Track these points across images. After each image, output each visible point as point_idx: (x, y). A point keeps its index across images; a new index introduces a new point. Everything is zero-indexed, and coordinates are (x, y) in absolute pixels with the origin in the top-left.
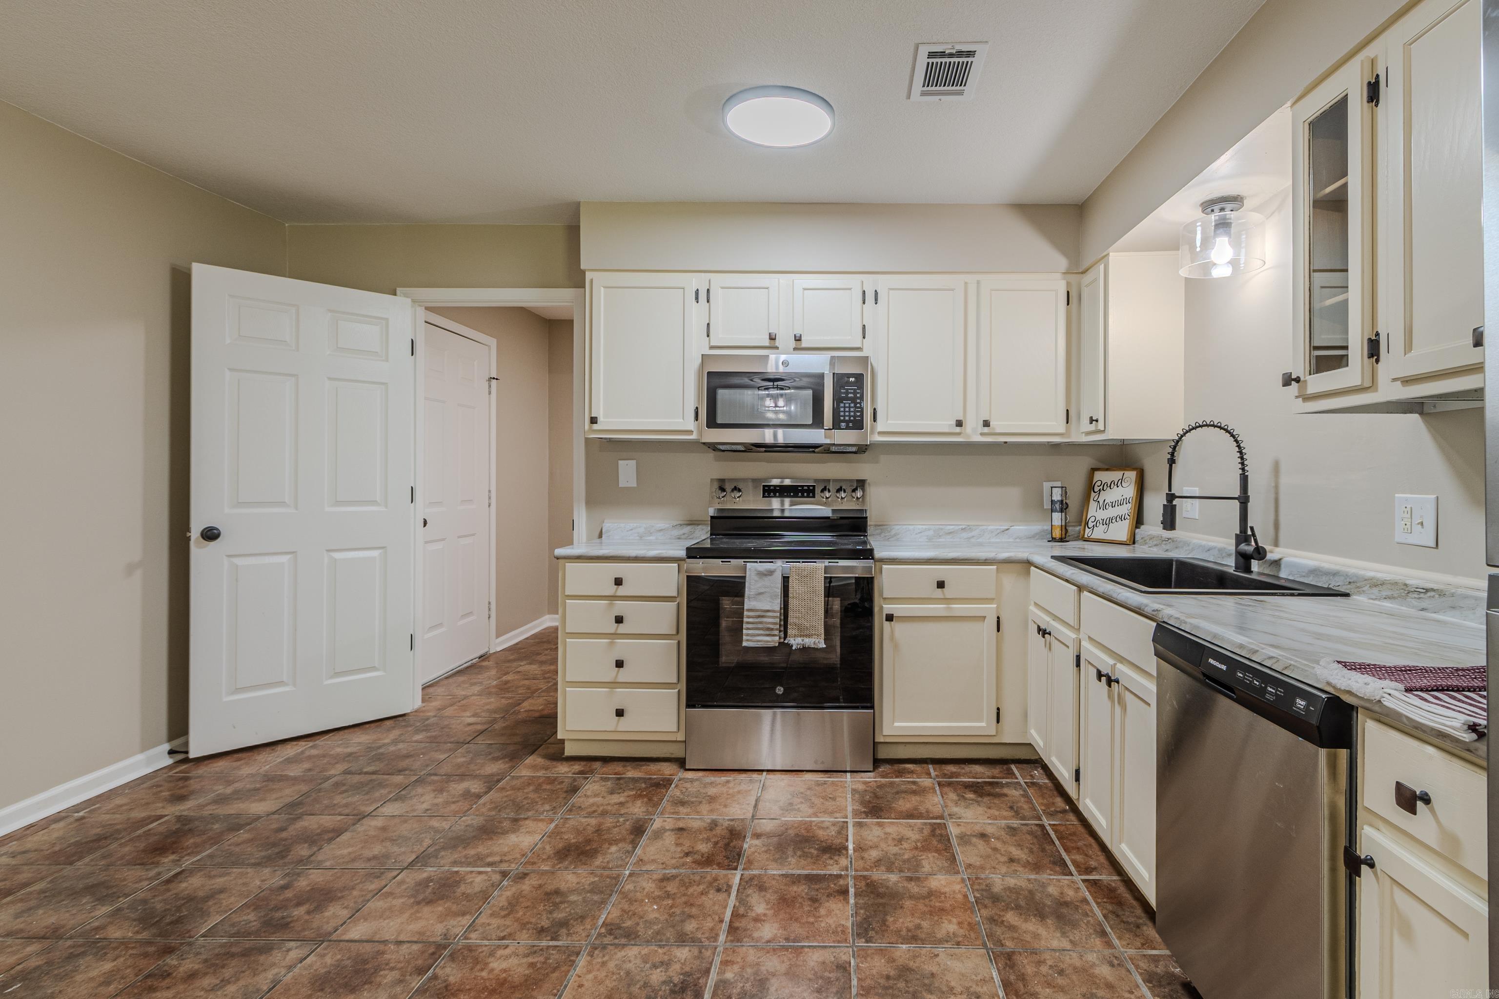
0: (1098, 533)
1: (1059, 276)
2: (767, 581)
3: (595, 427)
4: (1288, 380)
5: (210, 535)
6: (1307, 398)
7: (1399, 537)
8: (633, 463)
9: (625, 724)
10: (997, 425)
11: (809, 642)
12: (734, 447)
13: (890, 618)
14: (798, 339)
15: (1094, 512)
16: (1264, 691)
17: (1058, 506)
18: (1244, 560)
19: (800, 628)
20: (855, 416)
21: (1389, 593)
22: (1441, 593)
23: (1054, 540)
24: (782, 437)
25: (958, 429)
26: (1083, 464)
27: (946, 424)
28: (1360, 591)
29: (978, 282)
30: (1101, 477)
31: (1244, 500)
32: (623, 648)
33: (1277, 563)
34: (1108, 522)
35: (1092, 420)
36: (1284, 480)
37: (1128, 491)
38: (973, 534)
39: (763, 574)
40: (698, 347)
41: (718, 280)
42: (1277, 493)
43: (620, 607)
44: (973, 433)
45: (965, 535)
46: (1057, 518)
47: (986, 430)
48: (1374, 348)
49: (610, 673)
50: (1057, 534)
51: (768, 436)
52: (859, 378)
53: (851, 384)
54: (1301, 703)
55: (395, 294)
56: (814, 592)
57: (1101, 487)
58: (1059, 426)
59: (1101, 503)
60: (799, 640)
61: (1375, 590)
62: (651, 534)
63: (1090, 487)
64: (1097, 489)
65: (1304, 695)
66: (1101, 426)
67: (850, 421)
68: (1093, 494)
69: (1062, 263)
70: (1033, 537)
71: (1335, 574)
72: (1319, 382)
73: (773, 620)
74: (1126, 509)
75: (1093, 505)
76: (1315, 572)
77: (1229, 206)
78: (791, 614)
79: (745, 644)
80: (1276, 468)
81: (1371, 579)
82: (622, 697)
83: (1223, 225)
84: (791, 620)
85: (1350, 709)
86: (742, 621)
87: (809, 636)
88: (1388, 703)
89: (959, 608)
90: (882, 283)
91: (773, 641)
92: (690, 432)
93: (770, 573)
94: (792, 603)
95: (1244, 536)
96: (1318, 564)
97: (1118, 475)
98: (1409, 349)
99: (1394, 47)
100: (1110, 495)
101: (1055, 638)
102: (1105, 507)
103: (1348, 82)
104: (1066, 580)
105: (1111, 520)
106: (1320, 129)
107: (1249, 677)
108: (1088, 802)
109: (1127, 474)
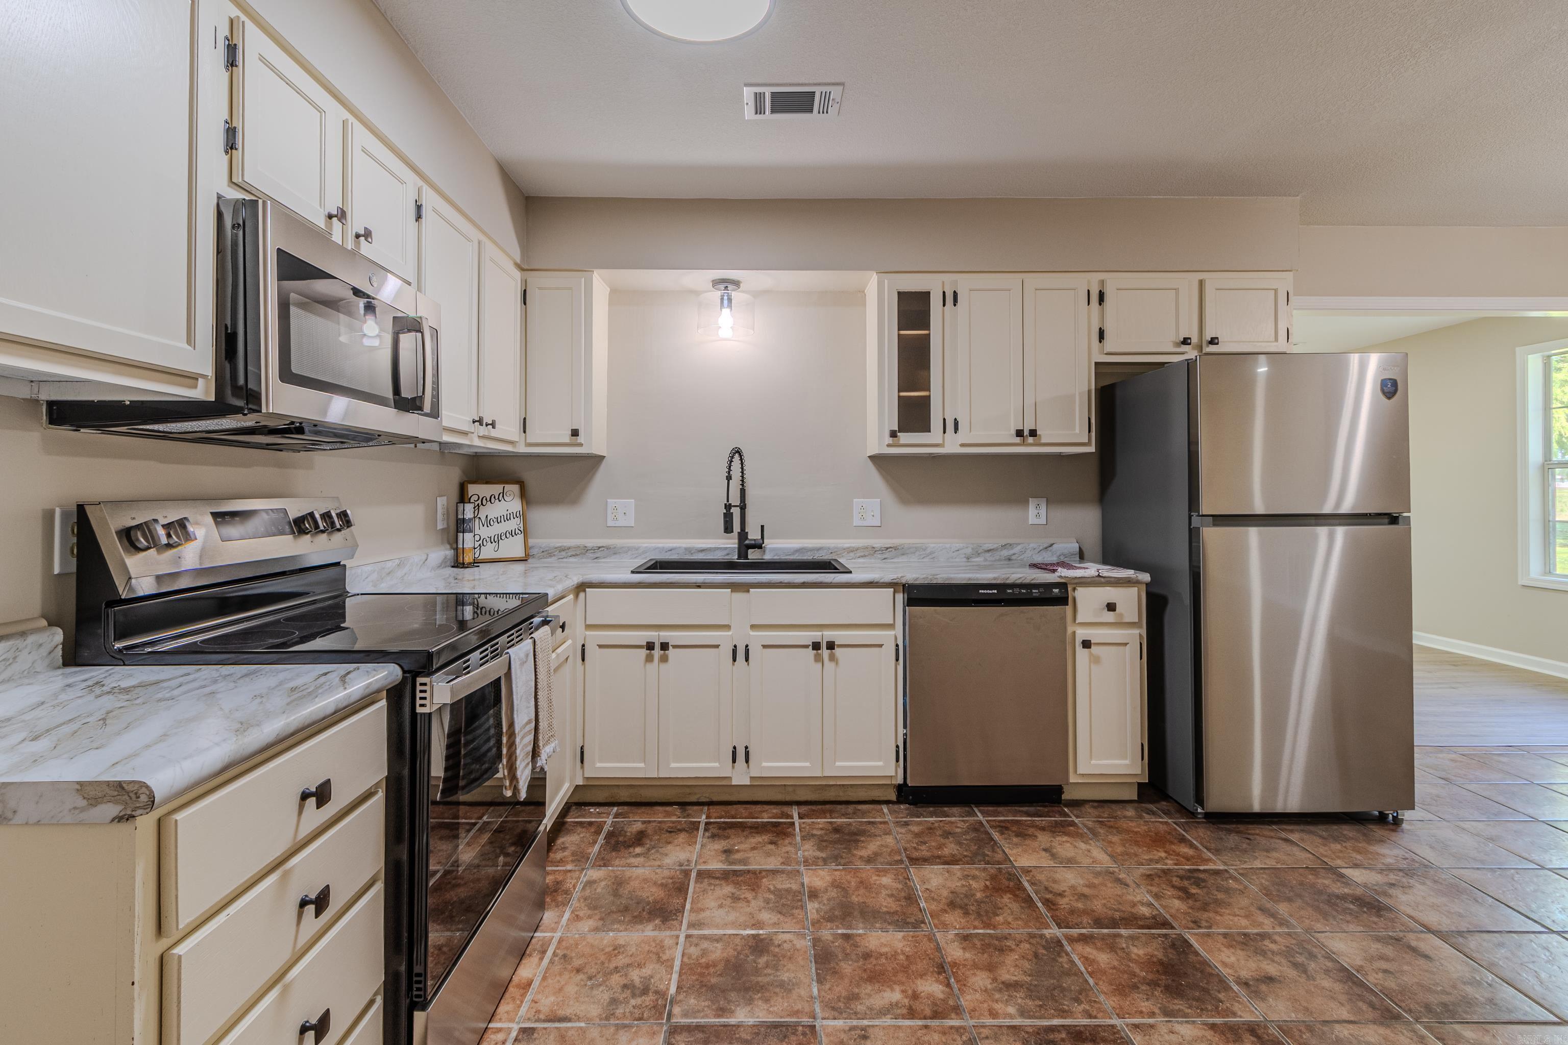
0: (487, 552)
4: (893, 435)
7: (856, 522)
10: (496, 429)
14: (362, 237)
15: (477, 529)
16: (1032, 593)
17: (467, 525)
21: (862, 554)
30: (475, 489)
31: (743, 507)
34: (497, 539)
35: (575, 433)
37: (513, 505)
39: (523, 663)
46: (467, 539)
47: (489, 432)
48: (944, 427)
50: (466, 558)
54: (1056, 591)
57: (479, 502)
59: (483, 519)
61: (852, 554)
63: (464, 500)
64: (473, 502)
65: (1055, 586)
66: (581, 439)
68: (469, 509)
71: (819, 549)
72: (906, 438)
74: (515, 525)
75: (475, 524)
76: (801, 550)
77: (730, 287)
81: (849, 548)
83: (727, 301)
85: (1067, 586)
88: (1103, 574)
93: (527, 656)
95: (743, 534)
96: (800, 546)
97: (496, 489)
98: (956, 431)
99: (964, 284)
100: (493, 510)
101: (675, 647)
102: (489, 523)
103: (933, 285)
104: (699, 587)
105: (500, 537)
106: (903, 297)
107: (1017, 591)
108: (764, 764)
109: (508, 487)
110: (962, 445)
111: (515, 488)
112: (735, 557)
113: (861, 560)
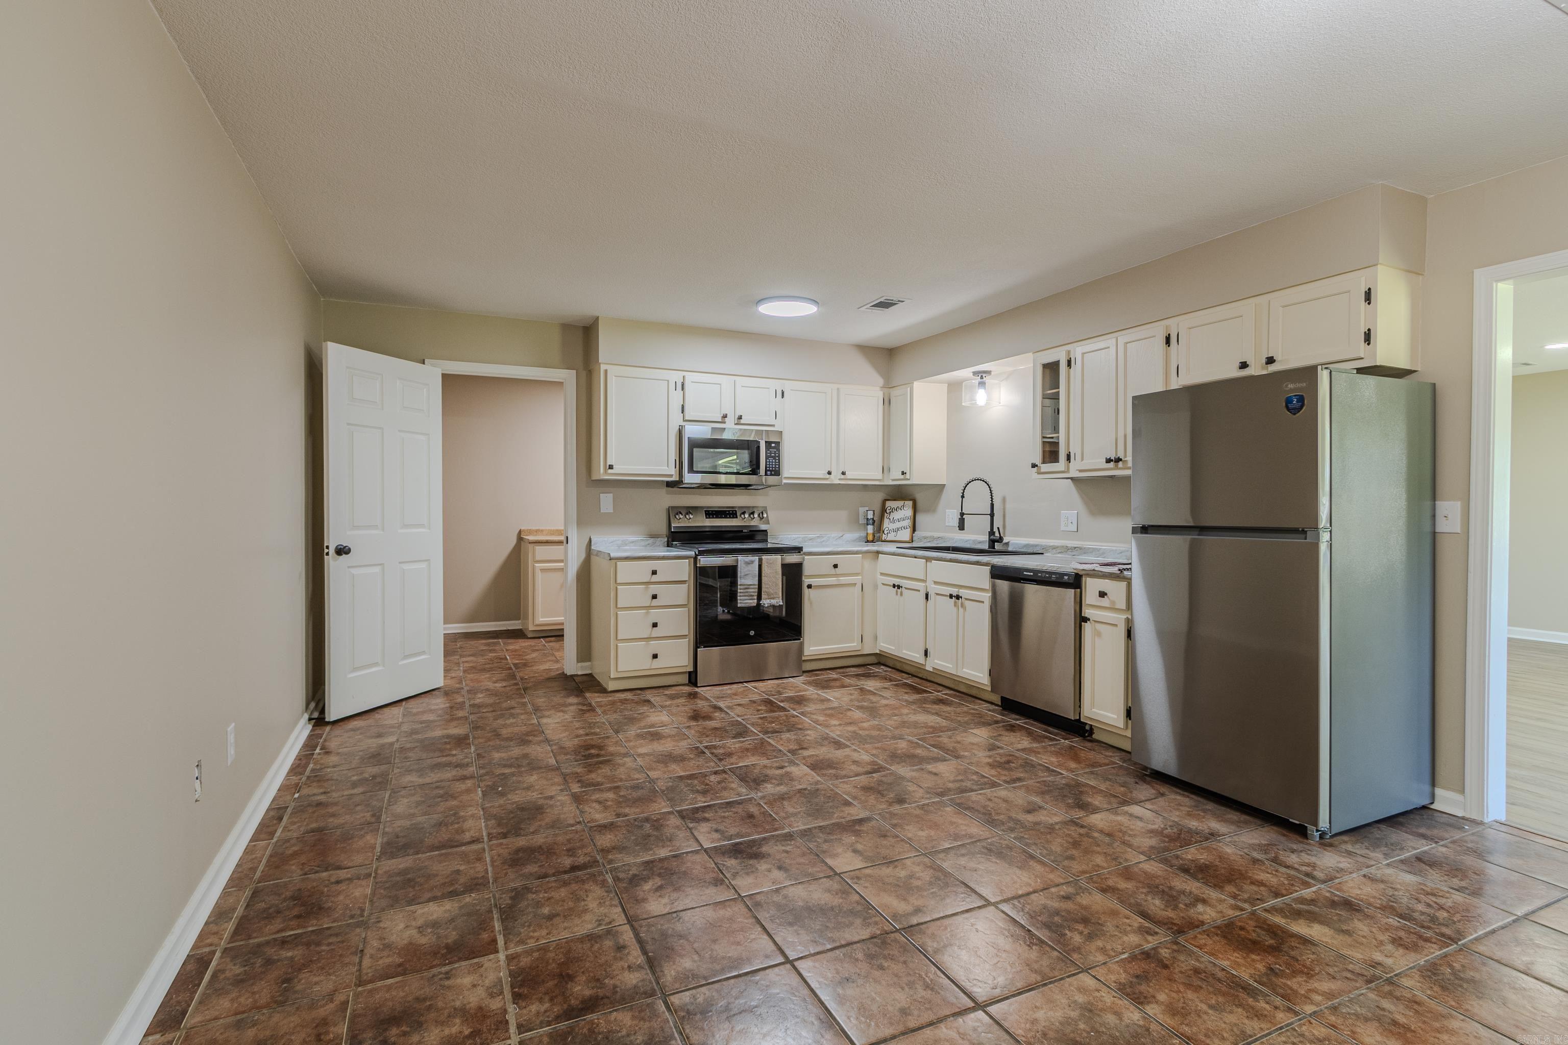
0: (891, 537)
1: (878, 388)
2: (750, 567)
3: (610, 471)
4: (1034, 466)
5: (342, 551)
6: (1039, 473)
7: (1063, 528)
8: (610, 496)
9: (657, 664)
10: (849, 475)
11: (774, 602)
12: (693, 486)
13: (809, 587)
14: (740, 418)
15: (887, 524)
16: (1051, 577)
17: (871, 522)
18: (992, 542)
19: (768, 594)
20: (775, 467)
21: (1060, 551)
22: (1080, 548)
23: (868, 541)
24: (732, 479)
25: (828, 476)
26: (880, 496)
27: (820, 473)
28: (1047, 551)
29: (838, 389)
30: (890, 504)
31: (992, 515)
32: (655, 615)
33: (1007, 544)
34: (896, 531)
35: (903, 473)
36: (1008, 506)
37: (908, 512)
38: (824, 539)
39: (748, 563)
40: (676, 420)
41: (690, 377)
42: (1004, 512)
43: (654, 589)
44: (835, 479)
45: (819, 540)
46: (870, 529)
47: (843, 477)
48: (1068, 457)
49: (647, 631)
50: (870, 538)
51: (723, 479)
52: (778, 443)
53: (774, 448)
54: (1066, 577)
55: (424, 363)
56: (776, 572)
57: (891, 510)
58: (879, 475)
59: (892, 519)
60: (768, 601)
61: (1054, 550)
62: (626, 545)
63: (883, 510)
64: (888, 511)
65: (1066, 575)
66: (908, 476)
67: (772, 470)
68: (886, 514)
69: (881, 381)
70: (854, 541)
71: (1036, 546)
72: (1045, 467)
73: (754, 591)
74: (908, 523)
75: (886, 521)
76: (1027, 546)
77: (984, 375)
78: (763, 585)
79: (739, 605)
80: (1004, 500)
81: (1052, 546)
82: (655, 646)
83: (982, 384)
84: (763, 590)
85: (1081, 576)
86: (737, 591)
87: (773, 598)
88: (1096, 569)
89: (844, 580)
90: (788, 386)
91: (753, 603)
92: (671, 476)
93: (752, 562)
94: (764, 579)
95: (992, 533)
96: (1027, 542)
97: (900, 503)
98: (1082, 460)
99: (1078, 351)
100: (897, 515)
101: (906, 588)
102: (894, 521)
103: (1059, 355)
104: (915, 557)
105: (898, 529)
106: (1046, 366)
107: (1044, 575)
108: (936, 661)
109: (906, 502)
110: (1081, 471)
111: (910, 503)
112: (986, 546)
113: (1059, 555)
